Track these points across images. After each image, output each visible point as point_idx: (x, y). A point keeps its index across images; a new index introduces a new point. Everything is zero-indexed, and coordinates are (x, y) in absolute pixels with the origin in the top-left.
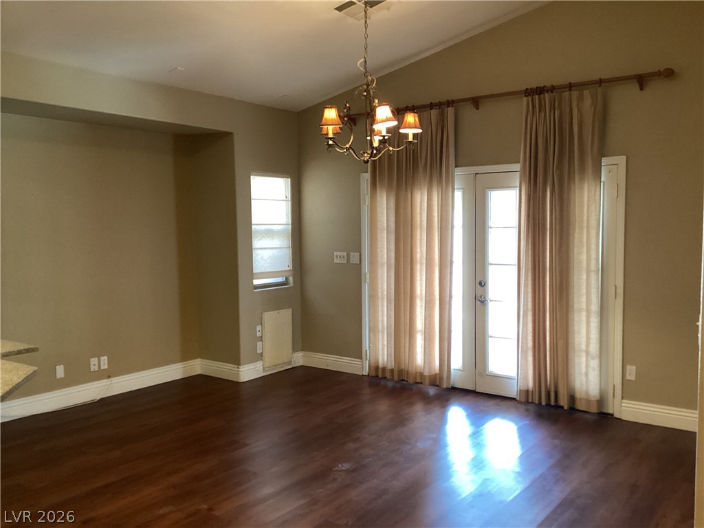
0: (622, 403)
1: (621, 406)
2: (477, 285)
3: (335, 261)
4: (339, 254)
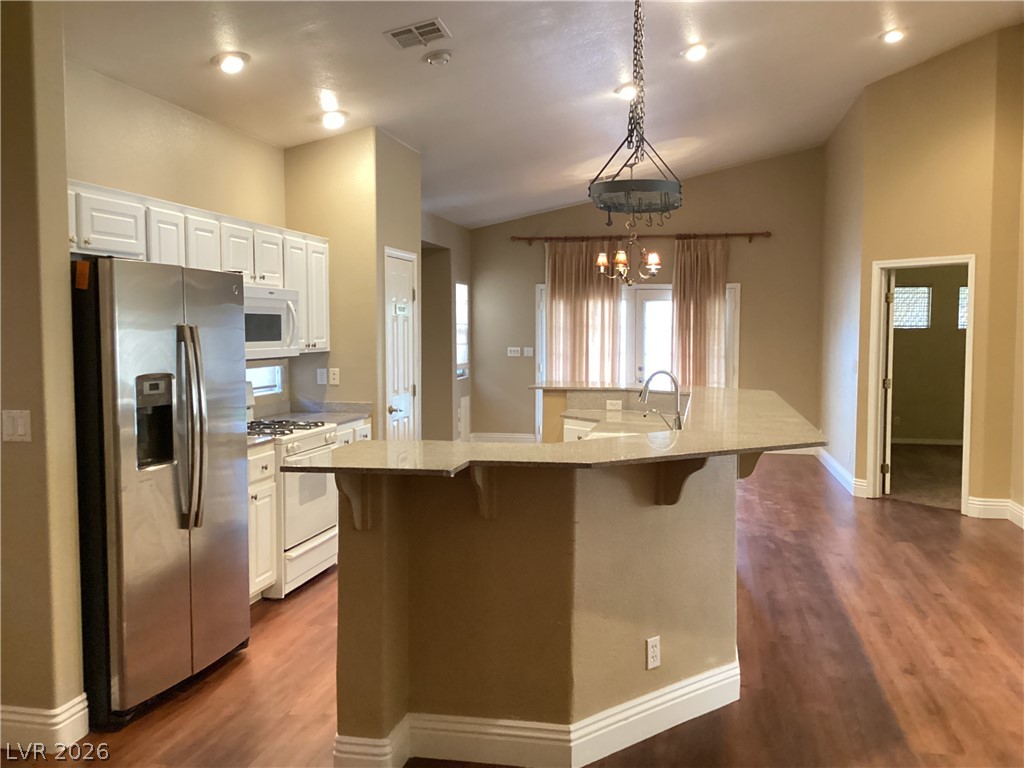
2: (638, 370)
3: (509, 355)
4: (513, 349)
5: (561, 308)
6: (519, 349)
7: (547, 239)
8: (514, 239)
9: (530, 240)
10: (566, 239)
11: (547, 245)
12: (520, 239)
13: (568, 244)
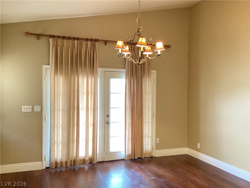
0: (155, 151)
1: (155, 152)
2: (106, 117)
3: (23, 111)
4: (26, 107)
5: (61, 81)
6: (31, 107)
7: (51, 36)
8: (27, 34)
9: (39, 36)
10: (64, 38)
11: (51, 40)
12: (32, 34)
13: (65, 41)
